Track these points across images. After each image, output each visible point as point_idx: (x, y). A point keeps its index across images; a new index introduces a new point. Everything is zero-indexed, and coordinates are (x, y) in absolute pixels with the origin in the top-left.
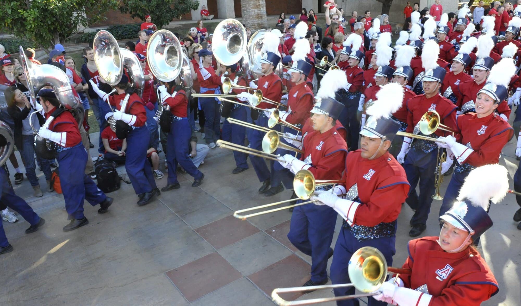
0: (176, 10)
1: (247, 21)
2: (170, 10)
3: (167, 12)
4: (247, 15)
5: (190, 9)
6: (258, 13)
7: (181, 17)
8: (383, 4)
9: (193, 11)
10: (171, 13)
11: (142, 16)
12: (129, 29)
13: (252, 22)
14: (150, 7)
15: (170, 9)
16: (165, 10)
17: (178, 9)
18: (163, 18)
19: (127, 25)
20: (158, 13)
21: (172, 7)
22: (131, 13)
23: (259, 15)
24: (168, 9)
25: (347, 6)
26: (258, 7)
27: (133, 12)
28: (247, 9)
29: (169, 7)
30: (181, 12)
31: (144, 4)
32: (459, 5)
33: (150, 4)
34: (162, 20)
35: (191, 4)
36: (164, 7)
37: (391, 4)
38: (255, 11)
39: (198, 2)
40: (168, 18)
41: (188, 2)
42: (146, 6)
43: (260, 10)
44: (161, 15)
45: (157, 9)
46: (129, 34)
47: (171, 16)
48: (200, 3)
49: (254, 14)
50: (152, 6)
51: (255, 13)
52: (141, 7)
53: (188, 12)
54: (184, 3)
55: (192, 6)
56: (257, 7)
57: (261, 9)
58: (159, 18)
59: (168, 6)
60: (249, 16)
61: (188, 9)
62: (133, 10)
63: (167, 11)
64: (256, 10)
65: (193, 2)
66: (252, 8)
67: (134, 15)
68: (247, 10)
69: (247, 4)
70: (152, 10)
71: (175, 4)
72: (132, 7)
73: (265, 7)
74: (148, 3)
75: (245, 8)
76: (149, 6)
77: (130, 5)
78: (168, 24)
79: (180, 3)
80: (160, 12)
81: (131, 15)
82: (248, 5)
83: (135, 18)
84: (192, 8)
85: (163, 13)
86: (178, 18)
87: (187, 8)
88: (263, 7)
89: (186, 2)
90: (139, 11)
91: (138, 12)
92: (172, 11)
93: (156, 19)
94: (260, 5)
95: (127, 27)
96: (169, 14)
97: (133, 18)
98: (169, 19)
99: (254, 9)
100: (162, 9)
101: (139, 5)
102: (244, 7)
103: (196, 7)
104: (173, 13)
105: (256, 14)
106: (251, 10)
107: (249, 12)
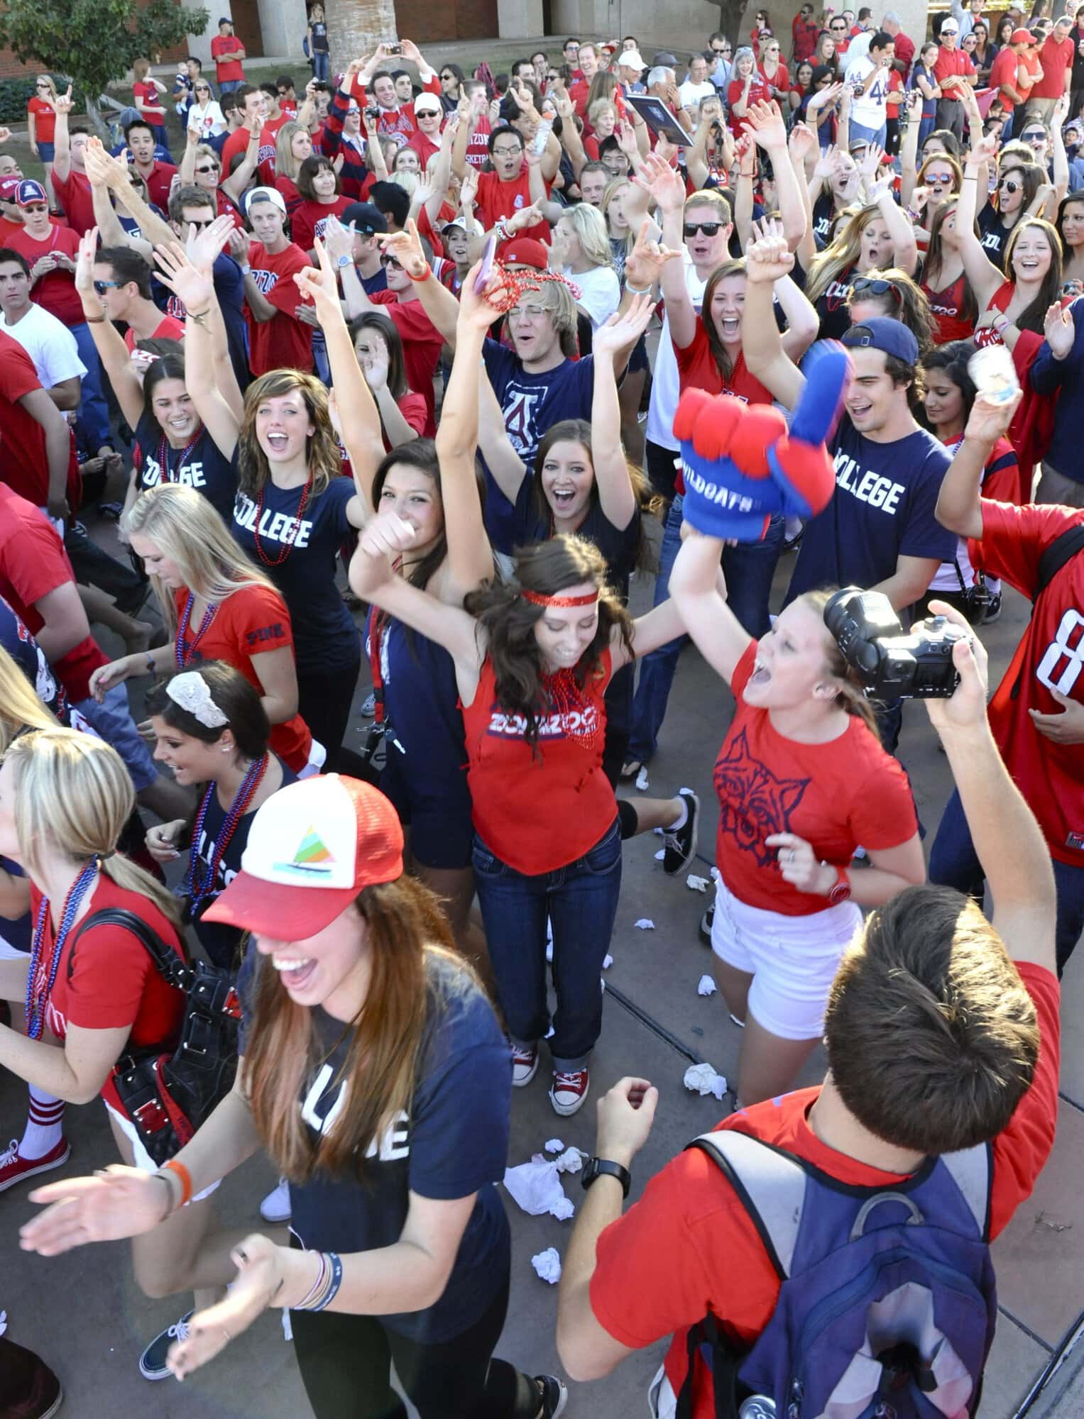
0: (145, 37)
2: (126, 38)
3: (119, 42)
4: (345, 49)
5: (183, 33)
7: (158, 57)
8: (724, 10)
9: (191, 38)
10: (131, 45)
11: (49, 56)
12: (14, 94)
14: (68, 30)
15: (126, 33)
16: (112, 35)
17: (149, 35)
18: (107, 62)
19: (6, 83)
20: (93, 48)
21: (132, 26)
22: (15, 47)
24: (120, 34)
25: (623, 14)
26: (373, 25)
27: (20, 47)
28: (343, 31)
29: (123, 29)
30: (157, 41)
31: (51, 20)
32: (931, 8)
33: (68, 21)
34: (104, 65)
35: (184, 19)
36: (110, 28)
37: (744, 8)
38: (366, 39)
39: (204, 11)
40: (122, 60)
41: (177, 12)
42: (56, 26)
43: (380, 35)
44: (103, 51)
45: (90, 33)
46: (15, 109)
47: (130, 54)
48: (209, 14)
50: (76, 28)
51: (366, 44)
52: (42, 31)
53: (178, 42)
54: (166, 15)
55: (190, 22)
56: (372, 27)
57: (384, 31)
58: (96, 60)
59: (119, 25)
61: (179, 34)
62: (19, 40)
63: (118, 39)
64: (369, 35)
65: (191, 11)
66: (359, 29)
67: (25, 53)
68: (343, 37)
69: (343, 18)
70: (76, 37)
71: (141, 20)
72: (18, 30)
73: (393, 27)
74: (63, 19)
75: (337, 30)
76: (67, 25)
77: (11, 23)
78: (122, 76)
79: (155, 16)
80: (97, 43)
81: (16, 53)
82: (345, 21)
83: (28, 62)
84: (188, 28)
85: (106, 47)
86: (150, 59)
87: (175, 30)
88: (387, 26)
89: (171, 14)
90: (40, 42)
91: (35, 45)
92: (132, 40)
93: (89, 64)
94: (378, 20)
95: (8, 87)
96: (123, 50)
97: (24, 63)
98: (124, 64)
99: (361, 34)
100: (103, 34)
101: (37, 26)
103: (199, 27)
104: (134, 46)
106: (354, 34)
107: (350, 40)
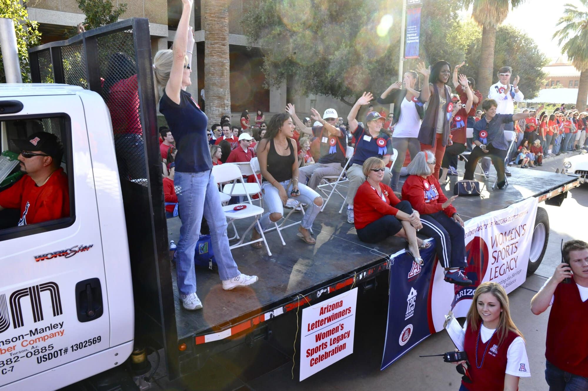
1: (210, 119)
6: (222, 112)
13: (215, 121)
23: (223, 114)
49: (218, 113)
60: (213, 114)
102: (207, 105)
105: (220, 113)
